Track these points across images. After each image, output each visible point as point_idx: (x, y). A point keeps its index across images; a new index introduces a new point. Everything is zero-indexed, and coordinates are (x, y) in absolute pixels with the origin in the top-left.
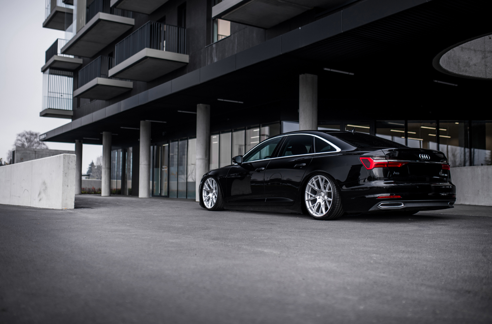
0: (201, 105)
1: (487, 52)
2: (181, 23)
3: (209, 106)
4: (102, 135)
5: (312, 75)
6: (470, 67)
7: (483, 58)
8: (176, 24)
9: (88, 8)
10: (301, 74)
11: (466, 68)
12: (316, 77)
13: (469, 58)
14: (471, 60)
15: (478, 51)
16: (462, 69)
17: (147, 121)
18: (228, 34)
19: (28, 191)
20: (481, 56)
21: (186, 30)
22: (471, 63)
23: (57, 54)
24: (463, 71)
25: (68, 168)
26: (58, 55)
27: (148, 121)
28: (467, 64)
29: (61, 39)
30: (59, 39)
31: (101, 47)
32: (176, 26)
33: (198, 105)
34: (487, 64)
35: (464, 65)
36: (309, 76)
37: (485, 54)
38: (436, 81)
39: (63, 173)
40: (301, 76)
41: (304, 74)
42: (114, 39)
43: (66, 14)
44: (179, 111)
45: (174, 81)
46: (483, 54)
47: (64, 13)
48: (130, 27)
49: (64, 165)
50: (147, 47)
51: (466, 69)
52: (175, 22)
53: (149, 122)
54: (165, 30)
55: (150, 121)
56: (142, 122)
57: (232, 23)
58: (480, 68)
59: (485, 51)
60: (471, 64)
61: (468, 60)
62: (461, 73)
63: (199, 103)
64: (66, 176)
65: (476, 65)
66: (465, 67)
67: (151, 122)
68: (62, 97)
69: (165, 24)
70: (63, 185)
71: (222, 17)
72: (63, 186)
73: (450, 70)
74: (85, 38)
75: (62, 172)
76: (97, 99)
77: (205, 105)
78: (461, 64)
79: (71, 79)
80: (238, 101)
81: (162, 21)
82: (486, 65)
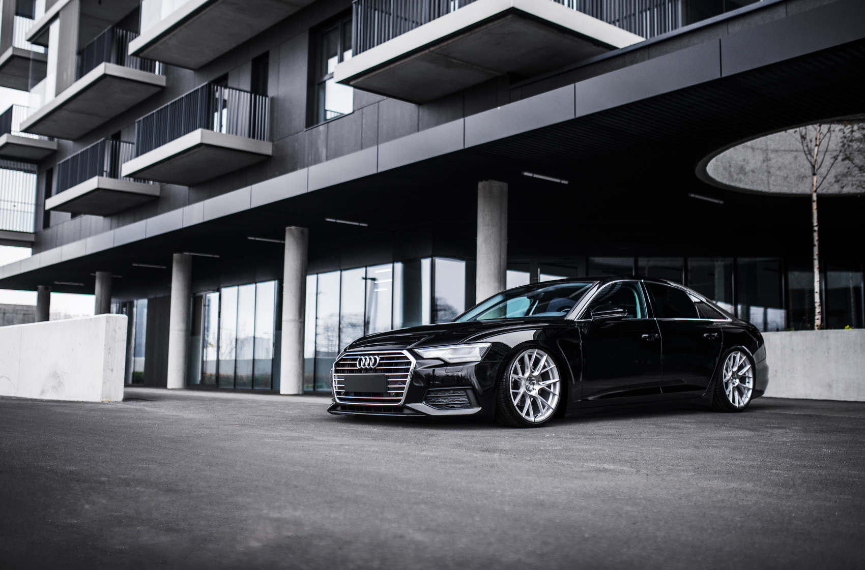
0: (293, 227)
1: (770, 152)
2: (259, 88)
3: (306, 230)
4: (94, 278)
5: (500, 183)
6: (745, 174)
7: (764, 161)
8: (248, 88)
9: (80, 53)
10: (481, 181)
11: (741, 176)
12: (505, 186)
13: (744, 160)
14: (747, 163)
15: (758, 149)
16: (735, 177)
17: (186, 253)
18: (348, 108)
19: (9, 379)
20: (761, 158)
21: (267, 99)
22: (748, 168)
23: (9, 131)
24: (736, 180)
25: (114, 339)
26: (12, 133)
27: (188, 254)
28: (742, 170)
29: (18, 106)
30: (16, 105)
31: (96, 122)
32: (247, 92)
33: (287, 228)
34: (771, 170)
35: (738, 172)
36: (496, 185)
37: (767, 154)
38: (693, 195)
39: (105, 349)
40: (481, 185)
41: (487, 180)
42: (123, 109)
43: (31, 63)
44: (250, 238)
45: (256, 187)
46: (765, 155)
47: (28, 59)
48: (158, 89)
49: (106, 333)
50: (200, 127)
51: (741, 179)
52: (246, 84)
53: (190, 255)
54: (226, 97)
55: (192, 254)
56: (175, 256)
57: (357, 90)
58: (760, 176)
59: (767, 150)
60: (747, 170)
61: (742, 163)
62: (733, 184)
63: (290, 225)
64: (109, 353)
65: (755, 171)
66: (738, 174)
67: (193, 256)
68: (16, 208)
69: (226, 87)
70: (104, 368)
71: (352, 83)
72: (104, 370)
73: (719, 179)
74: (72, 106)
75: (104, 346)
76: (85, 213)
77: (300, 228)
78: (732, 170)
79: (33, 178)
80: (360, 222)
81: (222, 81)
82: (769, 172)
